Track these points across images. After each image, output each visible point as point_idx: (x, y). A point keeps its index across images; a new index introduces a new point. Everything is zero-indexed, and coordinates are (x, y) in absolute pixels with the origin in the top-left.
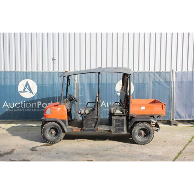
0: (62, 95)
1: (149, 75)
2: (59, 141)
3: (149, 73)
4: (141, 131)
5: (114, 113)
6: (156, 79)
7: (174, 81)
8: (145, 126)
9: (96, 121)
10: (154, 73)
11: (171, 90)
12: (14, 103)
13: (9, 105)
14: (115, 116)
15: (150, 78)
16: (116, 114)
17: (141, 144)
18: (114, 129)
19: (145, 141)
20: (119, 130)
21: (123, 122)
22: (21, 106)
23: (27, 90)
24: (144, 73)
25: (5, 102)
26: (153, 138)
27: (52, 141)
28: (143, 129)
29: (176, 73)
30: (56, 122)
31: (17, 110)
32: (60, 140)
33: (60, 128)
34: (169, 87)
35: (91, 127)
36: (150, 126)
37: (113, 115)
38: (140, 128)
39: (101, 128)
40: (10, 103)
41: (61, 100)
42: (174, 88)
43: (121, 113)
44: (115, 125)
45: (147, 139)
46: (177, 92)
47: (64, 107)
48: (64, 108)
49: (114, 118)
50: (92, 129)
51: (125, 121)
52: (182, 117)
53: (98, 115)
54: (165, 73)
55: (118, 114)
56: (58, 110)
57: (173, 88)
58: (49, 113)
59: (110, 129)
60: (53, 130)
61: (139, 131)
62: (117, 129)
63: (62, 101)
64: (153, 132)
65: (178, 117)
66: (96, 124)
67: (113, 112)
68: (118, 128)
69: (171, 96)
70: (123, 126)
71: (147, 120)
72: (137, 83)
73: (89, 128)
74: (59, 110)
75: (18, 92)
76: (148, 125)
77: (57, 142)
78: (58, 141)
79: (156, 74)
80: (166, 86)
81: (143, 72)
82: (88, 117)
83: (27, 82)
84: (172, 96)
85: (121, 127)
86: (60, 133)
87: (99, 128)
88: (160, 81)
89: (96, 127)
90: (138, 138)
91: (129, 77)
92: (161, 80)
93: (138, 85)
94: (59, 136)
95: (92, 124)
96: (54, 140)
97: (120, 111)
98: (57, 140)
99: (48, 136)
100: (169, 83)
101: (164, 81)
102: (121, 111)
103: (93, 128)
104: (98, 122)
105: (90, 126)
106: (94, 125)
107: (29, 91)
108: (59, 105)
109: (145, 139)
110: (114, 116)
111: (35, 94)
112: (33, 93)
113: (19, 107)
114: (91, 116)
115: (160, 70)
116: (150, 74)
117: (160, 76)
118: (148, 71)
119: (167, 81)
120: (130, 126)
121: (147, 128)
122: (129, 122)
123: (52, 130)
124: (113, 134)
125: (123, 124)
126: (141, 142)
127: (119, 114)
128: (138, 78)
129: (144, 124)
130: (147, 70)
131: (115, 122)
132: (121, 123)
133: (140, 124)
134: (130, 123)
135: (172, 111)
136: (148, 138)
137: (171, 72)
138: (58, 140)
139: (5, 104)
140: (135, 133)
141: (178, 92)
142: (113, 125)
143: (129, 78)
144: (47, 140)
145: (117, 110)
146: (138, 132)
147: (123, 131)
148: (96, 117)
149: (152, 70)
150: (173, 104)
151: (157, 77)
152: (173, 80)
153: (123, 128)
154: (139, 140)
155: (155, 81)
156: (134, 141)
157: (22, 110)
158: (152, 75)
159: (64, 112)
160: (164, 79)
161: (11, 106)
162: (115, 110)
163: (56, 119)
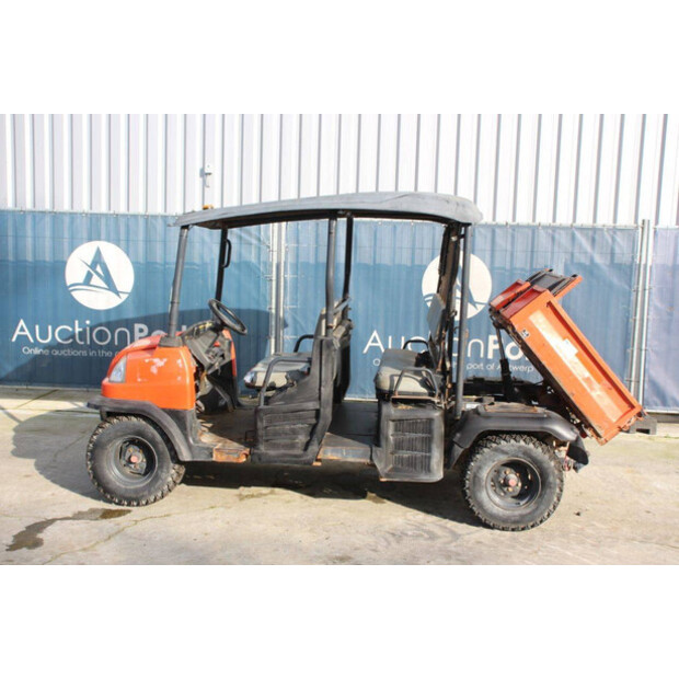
0: (172, 303)
1: (553, 239)
2: (155, 500)
3: (553, 230)
4: (508, 470)
5: (391, 392)
6: (577, 255)
7: (646, 265)
8: (527, 453)
9: (314, 421)
10: (571, 231)
11: (633, 298)
12: (50, 328)
13: (33, 333)
14: (396, 402)
15: (556, 249)
16: (400, 393)
17: (503, 529)
18: (392, 457)
19: (522, 516)
20: (412, 463)
21: (430, 431)
22: (77, 337)
23: (96, 280)
24: (534, 229)
25: (22, 323)
26: (554, 508)
27: (127, 495)
28: (515, 465)
29: (655, 232)
30: (145, 418)
31: (63, 352)
32: (160, 494)
33: (163, 446)
34: (627, 287)
35: (293, 446)
36: (547, 456)
37: (388, 401)
38: (504, 458)
39: (333, 451)
40: (37, 327)
41: (170, 325)
42: (645, 290)
43: (424, 390)
44: (395, 440)
45: (528, 510)
46: (656, 308)
47: (179, 357)
48: (179, 361)
49: (390, 410)
50: (296, 456)
51: (439, 428)
52: (670, 402)
53: (320, 398)
54: (615, 230)
55: (408, 393)
56: (154, 370)
57: (640, 289)
58: (120, 379)
59: (371, 459)
60: (136, 448)
61: (498, 472)
62: (400, 460)
63: (174, 328)
64: (558, 481)
65: (655, 399)
66: (312, 434)
67: (386, 385)
68: (406, 454)
69: (631, 321)
70: (430, 450)
71: (535, 426)
72: (504, 269)
73: (282, 451)
74: (160, 369)
75: (67, 287)
76: (540, 450)
77: (147, 503)
78: (152, 498)
79: (578, 235)
80: (615, 281)
81: (528, 227)
82: (278, 404)
83: (98, 253)
84: (635, 320)
85: (419, 454)
86: (161, 467)
87: (325, 453)
88: (592, 260)
89: (313, 448)
90: (491, 501)
91: (464, 236)
92: (598, 259)
93: (507, 273)
94: (157, 478)
95: (294, 432)
96: (136, 491)
97: (418, 384)
98: (146, 493)
99: (114, 474)
100: (629, 271)
101: (608, 262)
102: (424, 383)
103: (298, 452)
104: (319, 427)
105: (288, 441)
106: (302, 439)
107: (106, 286)
108: (160, 345)
109: (524, 508)
110: (390, 404)
111: (126, 296)
112: (117, 293)
113: (71, 341)
114: (291, 398)
115: (595, 220)
116: (557, 236)
117: (593, 241)
118: (550, 221)
119: (621, 264)
120: (458, 451)
121: (535, 461)
122: (458, 431)
123: (132, 449)
124: (383, 480)
125: (428, 442)
126: (505, 520)
127: (414, 394)
128: (509, 247)
129: (522, 443)
130: (544, 218)
131: (396, 430)
132: (420, 435)
133: (503, 442)
134: (458, 435)
135: (633, 378)
136: (532, 506)
137: (637, 228)
138: (150, 493)
139: (21, 329)
140: (480, 479)
141: (659, 304)
142: (383, 443)
143: (462, 240)
144: (107, 490)
145: (404, 379)
146: (493, 474)
147: (428, 469)
148: (312, 405)
149: (564, 219)
150: (640, 349)
151: (581, 246)
152: (643, 262)
153: (430, 458)
154: (496, 510)
155: (575, 261)
156: (472, 511)
157: (79, 353)
158: (563, 239)
159: (179, 378)
160: (609, 257)
161: (41, 338)
162: (396, 379)
163: (145, 405)
